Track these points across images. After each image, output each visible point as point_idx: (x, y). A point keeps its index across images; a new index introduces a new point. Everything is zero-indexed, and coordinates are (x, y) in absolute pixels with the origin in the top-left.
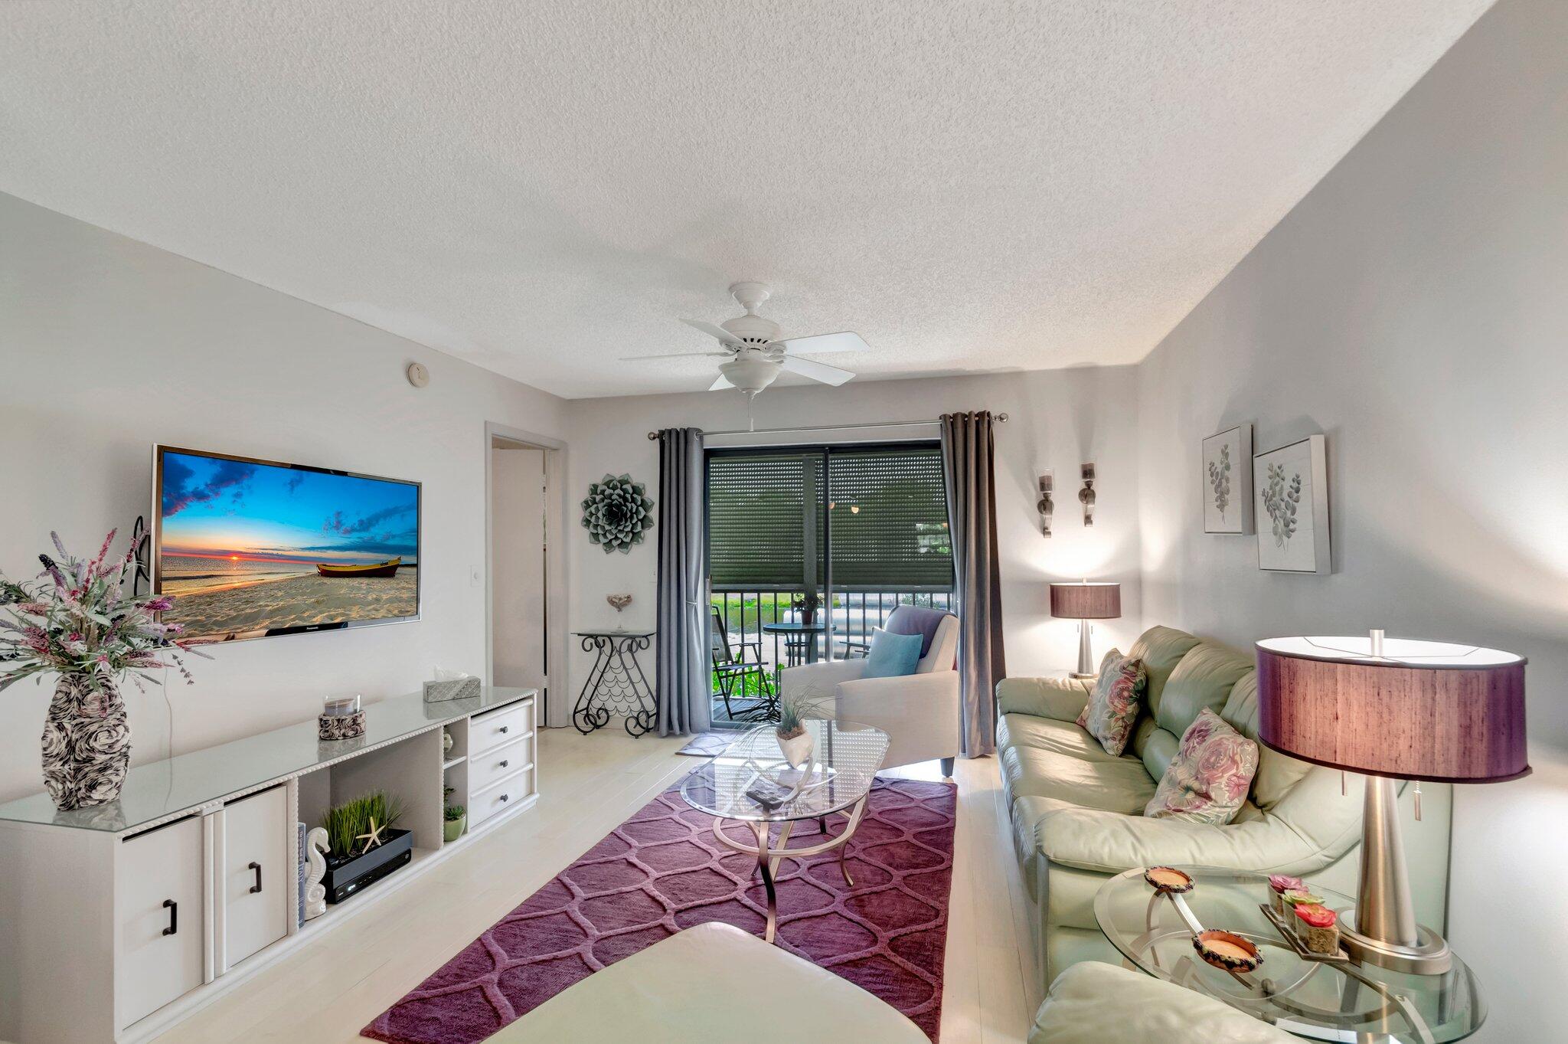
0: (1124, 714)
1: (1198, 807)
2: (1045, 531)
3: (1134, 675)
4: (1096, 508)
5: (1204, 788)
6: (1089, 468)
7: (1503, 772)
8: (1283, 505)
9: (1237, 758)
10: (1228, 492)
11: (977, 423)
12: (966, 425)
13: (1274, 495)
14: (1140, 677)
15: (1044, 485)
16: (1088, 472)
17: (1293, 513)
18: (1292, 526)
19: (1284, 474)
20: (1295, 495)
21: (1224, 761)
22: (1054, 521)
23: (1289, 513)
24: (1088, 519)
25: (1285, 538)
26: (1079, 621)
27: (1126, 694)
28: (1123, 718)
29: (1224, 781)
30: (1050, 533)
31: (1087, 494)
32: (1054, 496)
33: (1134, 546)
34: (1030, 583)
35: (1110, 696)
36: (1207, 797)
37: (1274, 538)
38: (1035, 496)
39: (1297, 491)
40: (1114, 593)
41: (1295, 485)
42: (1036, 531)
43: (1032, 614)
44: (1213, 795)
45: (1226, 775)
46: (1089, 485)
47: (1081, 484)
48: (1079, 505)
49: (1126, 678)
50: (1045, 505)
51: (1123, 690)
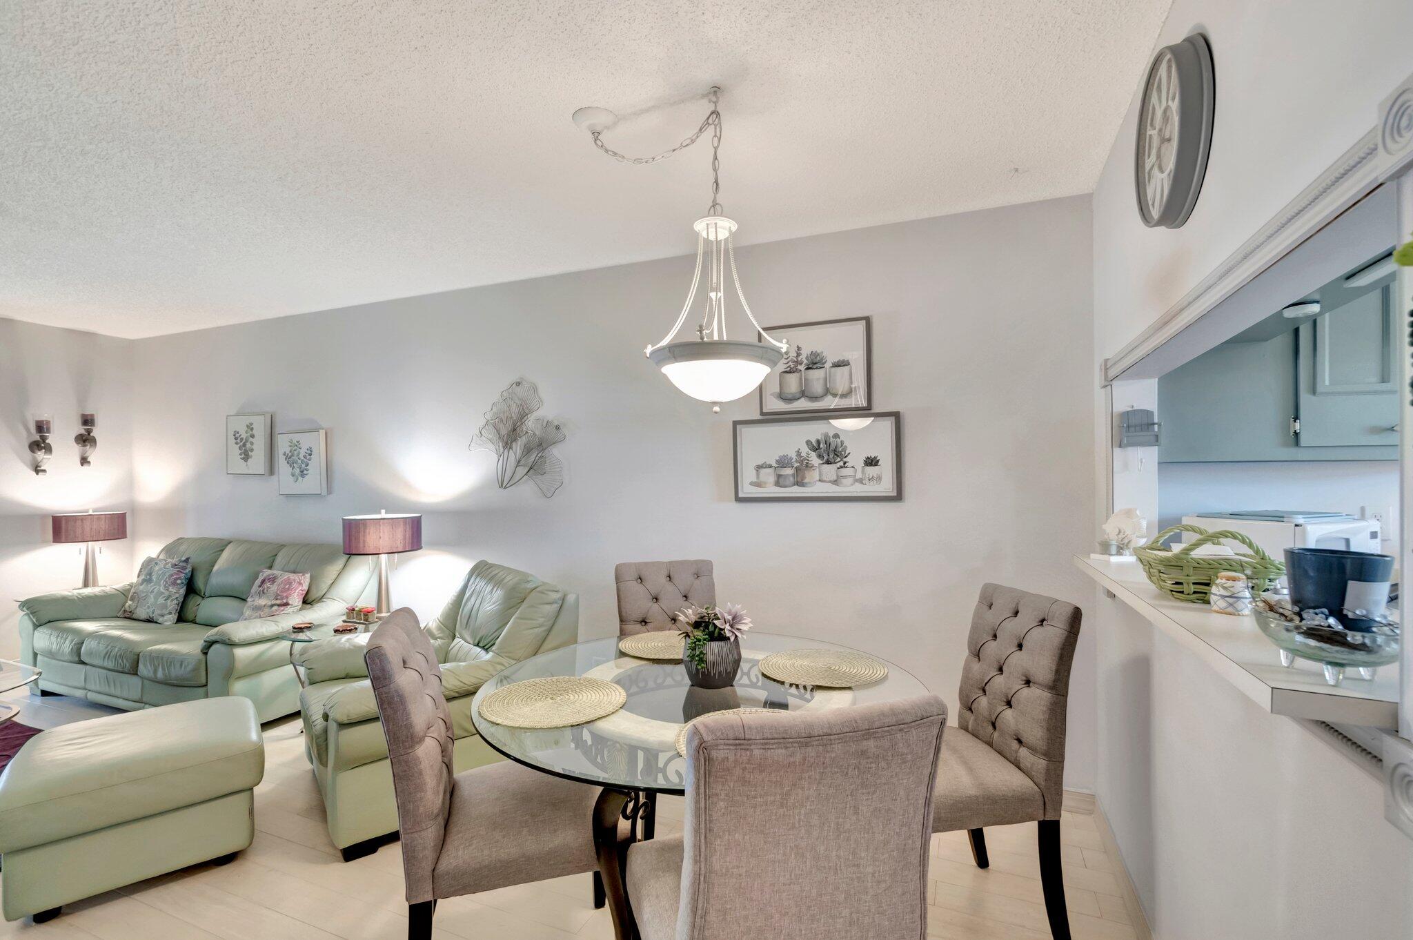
0: (177, 595)
1: (283, 610)
2: (37, 469)
3: (184, 568)
4: (93, 450)
5: (285, 601)
6: (89, 418)
7: (415, 548)
8: (299, 461)
9: (302, 582)
10: (252, 450)
13: (293, 455)
14: (189, 569)
15: (42, 427)
16: (87, 421)
17: (307, 465)
18: (305, 472)
19: (301, 446)
20: (308, 457)
21: (295, 585)
22: (49, 460)
23: (303, 466)
24: (85, 461)
25: (300, 478)
26: (83, 546)
27: (179, 581)
28: (177, 598)
29: (296, 594)
30: (42, 471)
31: (85, 439)
32: (51, 438)
35: (165, 586)
36: (287, 604)
37: (292, 479)
38: (30, 436)
39: (310, 455)
40: (121, 518)
41: (309, 452)
42: (29, 470)
44: (290, 602)
45: (297, 591)
46: (88, 431)
47: (80, 431)
48: (76, 450)
49: (178, 571)
50: (40, 447)
51: (177, 579)
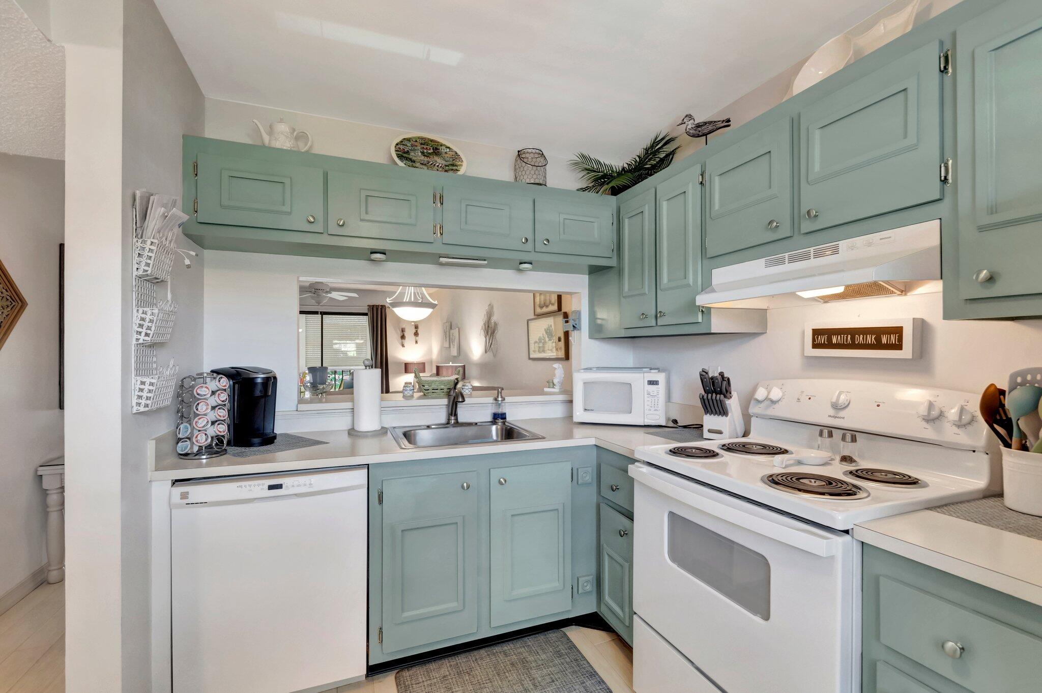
2: (403, 346)
4: (419, 338)
6: (417, 326)
11: (381, 308)
12: (377, 309)
15: (403, 330)
22: (406, 342)
24: (416, 342)
30: (404, 346)
31: (416, 334)
32: (406, 334)
33: (430, 351)
34: (398, 363)
38: (400, 334)
40: (424, 365)
42: (400, 345)
43: (398, 373)
46: (417, 331)
47: (414, 331)
48: (414, 337)
50: (403, 337)
